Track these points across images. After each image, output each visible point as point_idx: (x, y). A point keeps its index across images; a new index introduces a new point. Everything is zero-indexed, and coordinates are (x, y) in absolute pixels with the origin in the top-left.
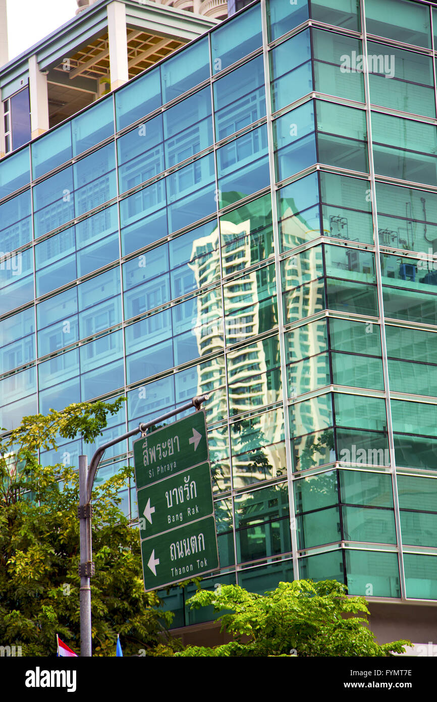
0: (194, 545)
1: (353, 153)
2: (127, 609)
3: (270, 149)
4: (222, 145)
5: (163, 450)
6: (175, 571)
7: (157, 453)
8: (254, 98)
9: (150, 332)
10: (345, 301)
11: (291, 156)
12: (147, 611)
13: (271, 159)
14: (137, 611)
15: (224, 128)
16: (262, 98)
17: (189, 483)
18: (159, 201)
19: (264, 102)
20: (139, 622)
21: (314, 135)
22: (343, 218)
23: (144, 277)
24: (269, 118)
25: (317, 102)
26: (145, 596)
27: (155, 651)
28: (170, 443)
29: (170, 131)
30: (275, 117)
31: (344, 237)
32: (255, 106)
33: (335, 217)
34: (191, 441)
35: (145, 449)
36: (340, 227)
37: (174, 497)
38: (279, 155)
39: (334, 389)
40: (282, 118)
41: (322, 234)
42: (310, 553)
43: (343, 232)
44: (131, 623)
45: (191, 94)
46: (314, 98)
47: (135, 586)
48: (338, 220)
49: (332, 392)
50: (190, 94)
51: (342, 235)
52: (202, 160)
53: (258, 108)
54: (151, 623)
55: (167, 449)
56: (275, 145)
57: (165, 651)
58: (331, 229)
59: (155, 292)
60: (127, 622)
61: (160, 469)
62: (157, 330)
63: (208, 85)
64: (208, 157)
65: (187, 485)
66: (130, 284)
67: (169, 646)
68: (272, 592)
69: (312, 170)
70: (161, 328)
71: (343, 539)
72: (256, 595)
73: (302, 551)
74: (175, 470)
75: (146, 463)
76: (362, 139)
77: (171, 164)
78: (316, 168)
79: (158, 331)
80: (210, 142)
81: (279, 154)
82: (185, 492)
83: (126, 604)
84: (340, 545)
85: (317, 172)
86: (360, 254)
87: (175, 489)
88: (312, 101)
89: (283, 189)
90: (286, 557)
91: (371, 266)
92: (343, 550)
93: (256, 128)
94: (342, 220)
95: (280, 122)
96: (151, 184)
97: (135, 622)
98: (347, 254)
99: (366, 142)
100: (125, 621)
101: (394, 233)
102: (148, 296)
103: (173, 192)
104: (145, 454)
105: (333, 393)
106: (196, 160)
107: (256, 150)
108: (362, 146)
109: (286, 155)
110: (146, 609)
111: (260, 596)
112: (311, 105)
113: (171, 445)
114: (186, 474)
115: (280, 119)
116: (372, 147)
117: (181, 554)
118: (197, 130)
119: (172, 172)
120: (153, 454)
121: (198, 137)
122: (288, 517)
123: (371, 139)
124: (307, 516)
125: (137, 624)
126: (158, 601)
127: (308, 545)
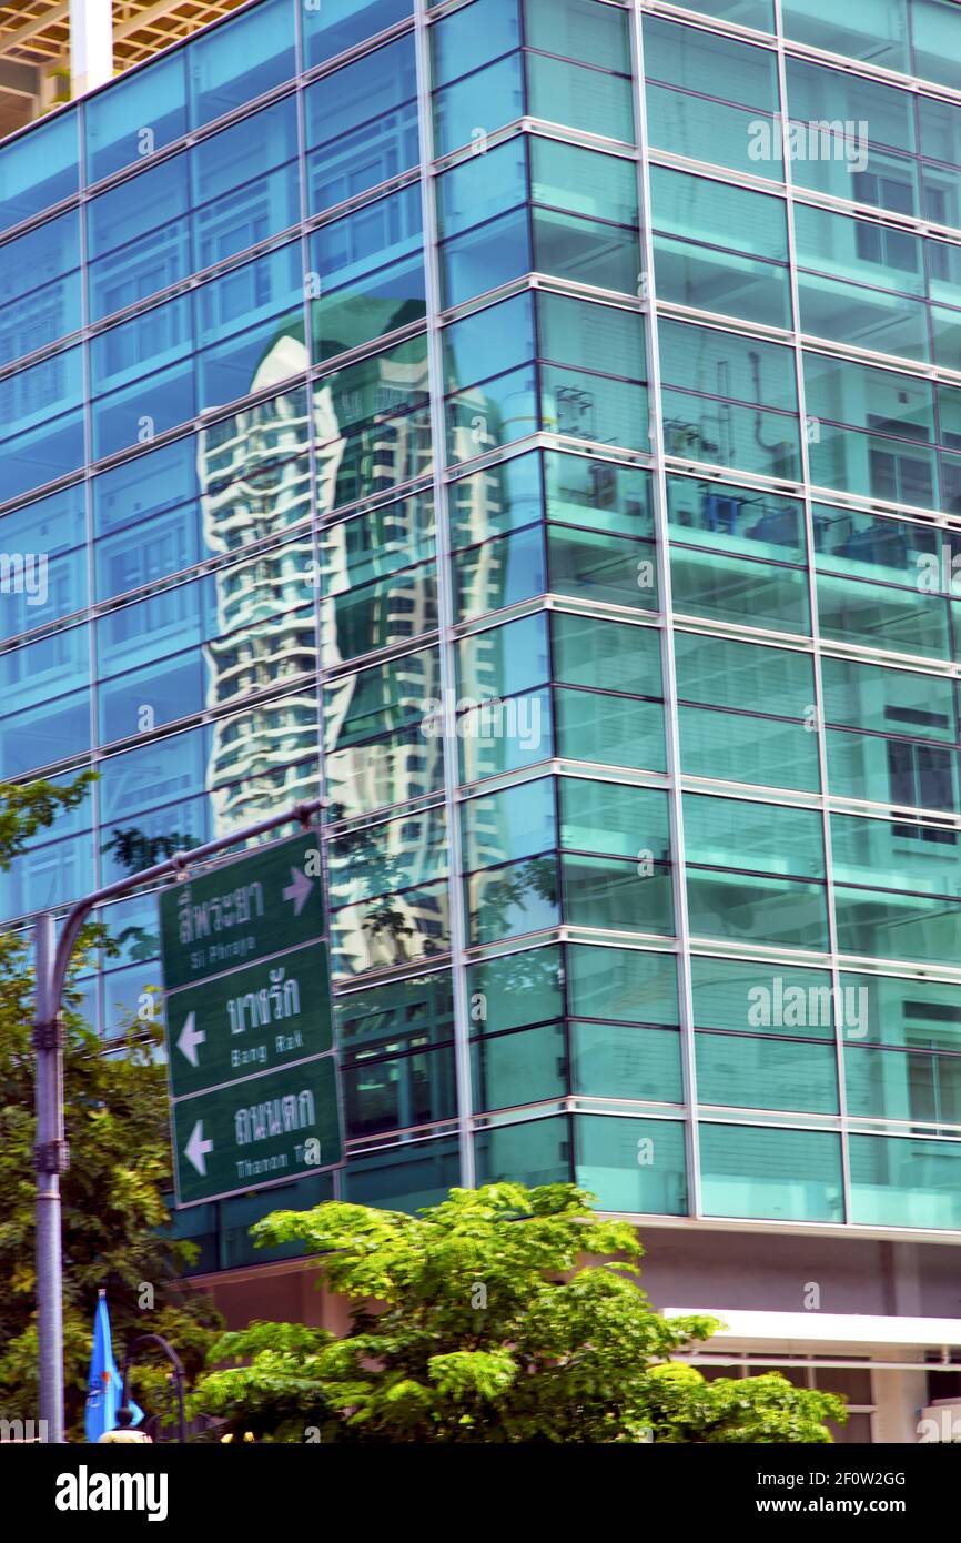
0: (290, 1113)
1: (608, 252)
2: (97, 1232)
3: (428, 237)
4: (321, 225)
5: (226, 911)
6: (247, 1167)
7: (212, 915)
8: (392, 123)
9: (149, 630)
10: (585, 575)
11: (471, 254)
12: (141, 1239)
13: (429, 260)
14: (120, 1238)
15: (325, 184)
16: (410, 124)
17: (281, 983)
18: (175, 343)
19: (413, 133)
20: (125, 1259)
21: (524, 211)
22: (585, 393)
23: (137, 506)
24: (426, 169)
25: (534, 141)
26: (140, 1207)
27: (157, 1322)
28: (240, 896)
29: (203, 189)
30: (437, 168)
31: (584, 435)
32: (393, 140)
33: (566, 389)
34: (288, 894)
35: (184, 907)
36: (577, 412)
37: (247, 1011)
38: (448, 250)
39: (562, 768)
40: (457, 172)
41: (540, 427)
42: (498, 1120)
43: (583, 423)
44: (107, 1261)
45: (255, 111)
46: (526, 133)
47: (118, 1183)
48: (574, 397)
49: (553, 775)
50: (253, 109)
51: (582, 431)
52: (274, 256)
53: (400, 146)
54: (149, 1263)
55: (233, 909)
56: (440, 229)
57: (180, 1321)
58: (559, 416)
59: (161, 541)
60: (98, 1258)
61: (218, 952)
62: (164, 625)
63: (291, 92)
64: (285, 251)
65: (276, 987)
66: (108, 522)
67: (187, 1312)
68: (433, 1210)
69: (519, 287)
70: (172, 622)
71: (569, 1092)
72: (400, 1214)
73: (481, 1117)
74: (252, 955)
75: (186, 937)
76: (628, 222)
77: (205, 264)
78: (527, 283)
79: (165, 628)
80: (294, 216)
81: (450, 247)
82: (273, 1002)
83: (97, 1223)
84: (563, 1106)
85: (529, 294)
86: (621, 473)
87: (250, 996)
88: (521, 138)
89: (453, 326)
90: (445, 1129)
91: (642, 499)
92: (570, 1115)
93: (395, 191)
94: (584, 398)
95: (449, 180)
96: (158, 305)
97: (117, 1259)
98: (593, 471)
99: (635, 230)
100: (92, 1258)
101: (691, 427)
102: (146, 548)
103: (208, 325)
104: (185, 918)
105: (557, 777)
106: (260, 255)
107: (395, 239)
108: (628, 237)
109: (462, 251)
110: (138, 1234)
111: (408, 1217)
112: (518, 146)
113: (243, 901)
114: (274, 965)
115: (448, 173)
116: (649, 240)
117: (260, 1133)
118: (264, 188)
119: (207, 281)
120: (202, 919)
121: (265, 204)
122: (451, 1043)
123: (649, 223)
124: (493, 1042)
125: (121, 1263)
126: (166, 1217)
127: (493, 1104)
